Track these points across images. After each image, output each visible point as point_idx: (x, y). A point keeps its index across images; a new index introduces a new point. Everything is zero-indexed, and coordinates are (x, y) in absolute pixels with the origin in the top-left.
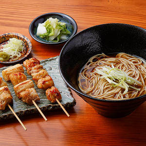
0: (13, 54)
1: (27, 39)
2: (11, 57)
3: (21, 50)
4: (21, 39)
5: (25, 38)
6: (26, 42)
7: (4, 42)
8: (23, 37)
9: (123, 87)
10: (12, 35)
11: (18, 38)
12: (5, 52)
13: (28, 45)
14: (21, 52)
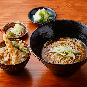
0: (16, 33)
1: (26, 25)
2: (15, 35)
3: (21, 31)
4: (22, 25)
5: (25, 25)
6: (25, 27)
7: (12, 26)
8: (23, 24)
9: (71, 56)
10: (17, 22)
11: (21, 24)
12: (12, 32)
13: (26, 29)
14: (22, 33)
